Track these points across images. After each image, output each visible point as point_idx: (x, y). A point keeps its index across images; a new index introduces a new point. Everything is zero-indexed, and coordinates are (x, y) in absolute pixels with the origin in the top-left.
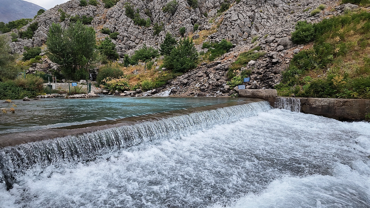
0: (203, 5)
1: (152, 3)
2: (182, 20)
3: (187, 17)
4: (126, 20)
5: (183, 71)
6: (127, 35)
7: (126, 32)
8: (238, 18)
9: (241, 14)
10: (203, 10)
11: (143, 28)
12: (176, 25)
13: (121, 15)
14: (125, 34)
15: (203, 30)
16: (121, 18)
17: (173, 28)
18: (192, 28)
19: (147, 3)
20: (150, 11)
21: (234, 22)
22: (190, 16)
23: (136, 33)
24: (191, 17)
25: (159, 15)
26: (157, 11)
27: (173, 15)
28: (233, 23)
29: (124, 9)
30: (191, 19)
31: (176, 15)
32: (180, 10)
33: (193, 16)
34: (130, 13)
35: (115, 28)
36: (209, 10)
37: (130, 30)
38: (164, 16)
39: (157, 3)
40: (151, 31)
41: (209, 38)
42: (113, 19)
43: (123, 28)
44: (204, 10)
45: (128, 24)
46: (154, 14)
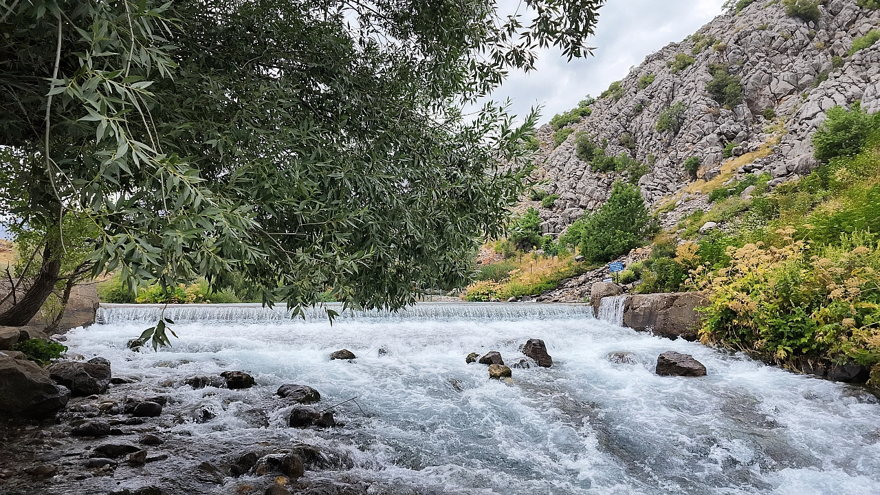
0: (763, 93)
1: (638, 119)
2: (695, 141)
3: (707, 133)
4: (575, 167)
5: (605, 259)
6: (573, 197)
7: (571, 190)
8: (820, 109)
9: (829, 97)
10: (760, 104)
11: (609, 176)
12: (681, 155)
13: (570, 158)
14: (569, 195)
15: (744, 153)
16: (568, 165)
17: (674, 163)
18: (719, 153)
19: (627, 121)
20: (634, 135)
21: (807, 121)
22: (716, 127)
23: (590, 188)
24: (717, 130)
25: (651, 139)
26: (646, 133)
27: (676, 133)
28: (805, 125)
29: (576, 145)
30: (720, 134)
31: (683, 133)
32: (691, 119)
33: (726, 126)
34: (586, 151)
35: (556, 186)
36: (780, 100)
37: (580, 185)
38: (659, 140)
39: (649, 115)
40: (625, 180)
41: (739, 173)
42: (554, 170)
43: (566, 183)
44: (763, 104)
45: (579, 173)
46: (639, 141)
